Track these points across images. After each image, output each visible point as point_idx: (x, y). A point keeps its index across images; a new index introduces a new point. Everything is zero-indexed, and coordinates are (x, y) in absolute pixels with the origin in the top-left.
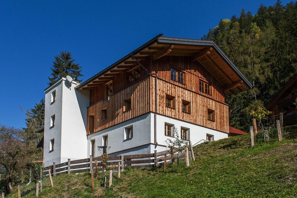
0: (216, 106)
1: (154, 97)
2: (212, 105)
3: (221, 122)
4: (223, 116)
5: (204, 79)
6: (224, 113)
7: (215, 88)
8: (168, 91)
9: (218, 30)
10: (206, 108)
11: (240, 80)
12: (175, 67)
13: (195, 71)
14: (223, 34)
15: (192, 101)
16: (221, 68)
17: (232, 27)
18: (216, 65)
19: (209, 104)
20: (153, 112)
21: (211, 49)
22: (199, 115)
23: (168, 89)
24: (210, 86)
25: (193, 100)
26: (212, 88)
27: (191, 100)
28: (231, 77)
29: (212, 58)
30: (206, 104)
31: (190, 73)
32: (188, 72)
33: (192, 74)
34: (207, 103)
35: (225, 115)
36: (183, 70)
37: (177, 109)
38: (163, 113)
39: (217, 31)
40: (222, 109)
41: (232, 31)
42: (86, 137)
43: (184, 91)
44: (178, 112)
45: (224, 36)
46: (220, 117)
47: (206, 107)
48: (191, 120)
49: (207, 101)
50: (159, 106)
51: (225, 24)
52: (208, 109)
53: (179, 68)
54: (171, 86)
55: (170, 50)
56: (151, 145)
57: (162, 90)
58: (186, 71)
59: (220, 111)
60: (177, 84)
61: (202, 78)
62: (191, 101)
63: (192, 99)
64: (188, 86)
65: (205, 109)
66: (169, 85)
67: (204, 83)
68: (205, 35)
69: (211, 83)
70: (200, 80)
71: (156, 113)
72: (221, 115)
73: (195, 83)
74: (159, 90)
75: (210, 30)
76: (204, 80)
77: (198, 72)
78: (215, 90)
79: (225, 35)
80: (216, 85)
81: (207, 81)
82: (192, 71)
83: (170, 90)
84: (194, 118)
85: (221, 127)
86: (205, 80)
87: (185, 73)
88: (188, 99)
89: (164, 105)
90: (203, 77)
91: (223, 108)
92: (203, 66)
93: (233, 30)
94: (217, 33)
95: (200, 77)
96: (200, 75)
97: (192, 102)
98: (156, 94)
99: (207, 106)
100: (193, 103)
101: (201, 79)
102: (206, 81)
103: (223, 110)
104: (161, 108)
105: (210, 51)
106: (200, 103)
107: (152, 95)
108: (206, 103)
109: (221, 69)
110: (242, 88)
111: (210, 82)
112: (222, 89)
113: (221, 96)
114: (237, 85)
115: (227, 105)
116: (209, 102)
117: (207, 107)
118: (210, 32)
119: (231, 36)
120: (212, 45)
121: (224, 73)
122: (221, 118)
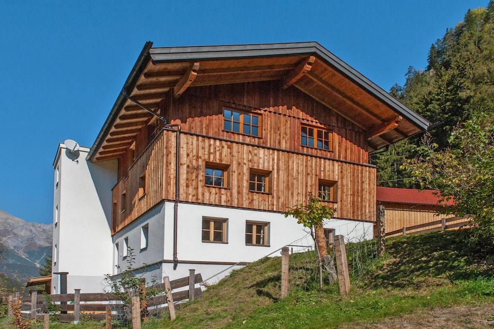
0: (342, 172)
1: (172, 170)
2: (332, 171)
3: (353, 202)
4: (360, 188)
5: (312, 122)
6: (362, 182)
7: (344, 135)
8: (212, 156)
9: (463, 27)
10: (314, 179)
11: (396, 114)
12: (234, 106)
13: (289, 108)
14: (471, 33)
15: (275, 168)
16: (349, 94)
17: (489, 19)
18: (338, 91)
19: (322, 169)
20: (170, 200)
21: (312, 59)
22: (295, 194)
23: (212, 151)
24: (330, 134)
25: (278, 166)
26: (335, 138)
27: (273, 166)
28: (377, 112)
29: (324, 79)
30: (314, 171)
31: (275, 113)
32: (270, 112)
33: (280, 114)
34: (318, 169)
35: (366, 186)
36: (255, 109)
37: (236, 188)
38: (197, 199)
39: (461, 30)
40: (360, 176)
41: (487, 25)
42: (111, 238)
43: (256, 151)
44: (239, 193)
45: (473, 37)
46: (354, 192)
47: (313, 176)
48: (273, 205)
49: (318, 164)
50: (187, 186)
51: (476, 17)
52: (320, 179)
53: (245, 106)
54: (221, 144)
55: (193, 73)
56: (163, 264)
57: (195, 153)
58: (265, 111)
59: (353, 182)
60: (239, 138)
61: (308, 121)
62: (273, 169)
63: (275, 164)
64: (269, 140)
65: (312, 181)
66: (215, 143)
67: (315, 130)
68: (438, 40)
69: (331, 128)
70: (302, 124)
71: (177, 201)
72: (356, 187)
73: (288, 131)
74: (188, 155)
75: (449, 30)
76: (314, 124)
77: (297, 108)
78: (344, 139)
79: (474, 35)
80: (346, 129)
81: (321, 124)
82: (281, 109)
83: (218, 154)
84: (281, 200)
85: (353, 212)
86: (316, 123)
87: (261, 114)
88: (266, 165)
89: (200, 184)
90: (310, 118)
91: (362, 173)
92: (311, 95)
93: (490, 25)
94: (460, 33)
95: (303, 119)
96: (301, 115)
97: (275, 171)
98: (178, 165)
99: (318, 173)
100: (278, 172)
101: (305, 122)
102: (320, 126)
103: (362, 177)
104: (191, 190)
105: (310, 64)
106: (298, 170)
107: (167, 166)
108: (314, 168)
109: (349, 98)
110: (406, 131)
111: (329, 125)
112: (361, 136)
113: (359, 152)
114: (390, 125)
115: (373, 168)
116: (322, 166)
117: (316, 175)
118: (447, 34)
119: (486, 34)
120: (313, 50)
121: (357, 104)
122: (356, 194)
